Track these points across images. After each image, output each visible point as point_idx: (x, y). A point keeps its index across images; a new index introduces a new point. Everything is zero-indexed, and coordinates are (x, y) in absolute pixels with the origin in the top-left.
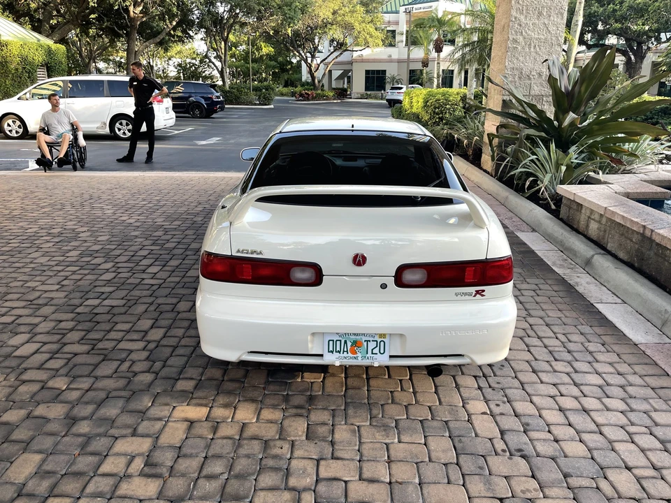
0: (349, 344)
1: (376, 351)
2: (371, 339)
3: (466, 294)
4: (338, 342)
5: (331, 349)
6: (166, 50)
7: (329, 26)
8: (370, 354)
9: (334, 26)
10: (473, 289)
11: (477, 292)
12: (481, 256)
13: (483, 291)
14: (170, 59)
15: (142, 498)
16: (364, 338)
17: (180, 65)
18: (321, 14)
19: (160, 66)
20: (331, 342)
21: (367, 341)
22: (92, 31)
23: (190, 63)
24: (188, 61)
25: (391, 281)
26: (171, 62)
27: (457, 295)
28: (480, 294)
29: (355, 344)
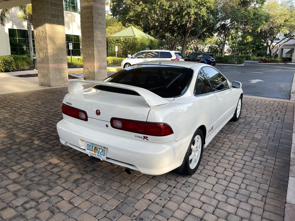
0: (94, 148)
1: (102, 153)
2: (101, 148)
3: (140, 137)
4: (90, 146)
5: (88, 148)
6: (204, 41)
7: (281, 27)
8: (100, 155)
9: (284, 27)
10: (142, 135)
11: (145, 137)
12: (144, 120)
13: (147, 137)
14: (206, 45)
15: (10, 178)
16: (99, 147)
17: (210, 47)
18: (278, 22)
19: (202, 48)
20: (88, 145)
21: (100, 148)
22: (175, 34)
23: (214, 46)
24: (213, 45)
25: (109, 124)
26: (206, 46)
27: (136, 136)
28: (146, 138)
29: (95, 148)
